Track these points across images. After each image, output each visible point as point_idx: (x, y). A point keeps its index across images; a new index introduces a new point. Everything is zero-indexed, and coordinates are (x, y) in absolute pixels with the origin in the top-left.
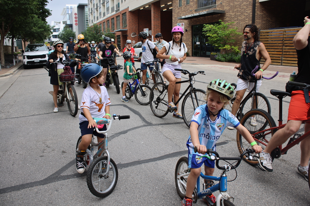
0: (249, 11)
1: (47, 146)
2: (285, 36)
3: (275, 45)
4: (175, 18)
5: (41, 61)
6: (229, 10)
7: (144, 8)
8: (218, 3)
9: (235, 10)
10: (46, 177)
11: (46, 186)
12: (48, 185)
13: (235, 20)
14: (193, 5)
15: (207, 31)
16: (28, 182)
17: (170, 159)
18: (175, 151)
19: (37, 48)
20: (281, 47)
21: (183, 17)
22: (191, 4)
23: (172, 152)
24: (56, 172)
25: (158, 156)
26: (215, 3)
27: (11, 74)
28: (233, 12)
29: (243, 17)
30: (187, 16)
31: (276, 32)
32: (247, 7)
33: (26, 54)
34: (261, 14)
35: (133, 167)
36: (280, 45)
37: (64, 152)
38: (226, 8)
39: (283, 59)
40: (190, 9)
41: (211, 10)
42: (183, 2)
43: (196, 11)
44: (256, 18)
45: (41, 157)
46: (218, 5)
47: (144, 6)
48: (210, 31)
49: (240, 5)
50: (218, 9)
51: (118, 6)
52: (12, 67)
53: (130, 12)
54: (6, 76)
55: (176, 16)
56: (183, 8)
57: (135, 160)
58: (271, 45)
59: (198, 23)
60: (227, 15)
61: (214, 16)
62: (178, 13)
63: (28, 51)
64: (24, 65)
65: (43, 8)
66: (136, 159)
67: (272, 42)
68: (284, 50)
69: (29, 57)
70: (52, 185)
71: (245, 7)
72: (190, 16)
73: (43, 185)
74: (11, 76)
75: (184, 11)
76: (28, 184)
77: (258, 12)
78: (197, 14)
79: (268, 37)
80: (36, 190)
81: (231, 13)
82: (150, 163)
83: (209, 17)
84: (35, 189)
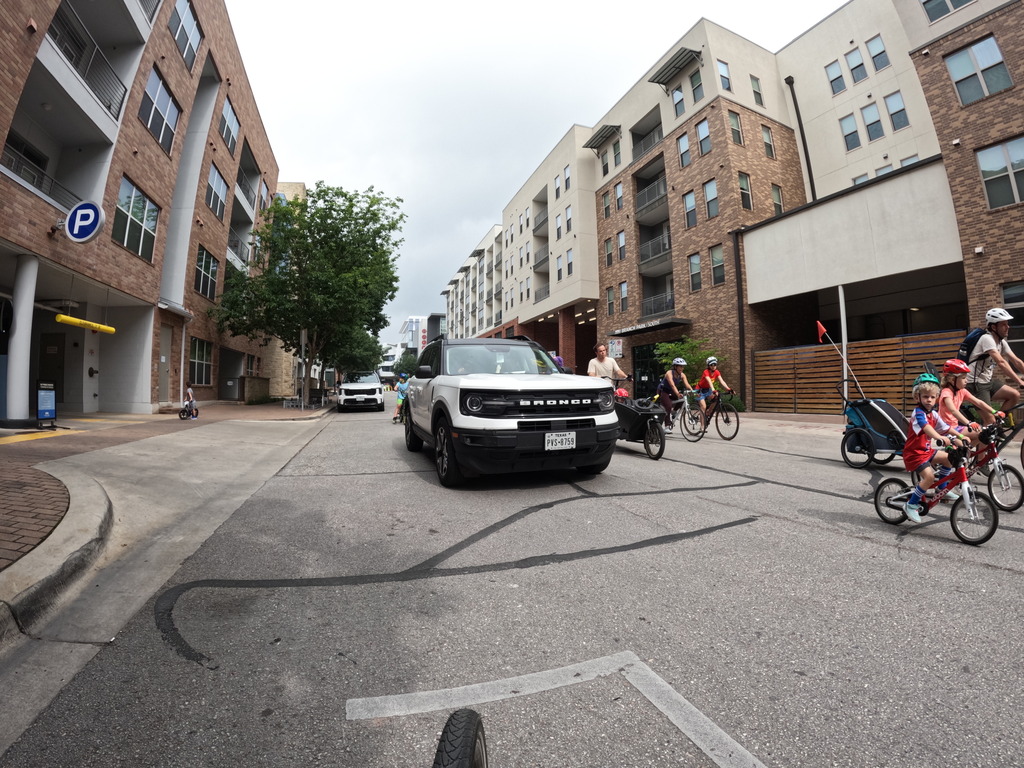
0: (733, 319)
1: (398, 520)
2: (797, 361)
3: (782, 377)
4: (602, 334)
5: (367, 400)
6: (698, 318)
7: (546, 318)
8: (678, 307)
9: (709, 318)
10: (406, 569)
11: (408, 584)
12: (414, 582)
13: (710, 336)
14: (633, 311)
15: (661, 355)
16: (372, 573)
17: (656, 547)
18: (661, 535)
19: (362, 378)
20: (792, 381)
21: (618, 332)
22: (631, 309)
23: (655, 536)
24: (426, 562)
25: (629, 542)
26: (673, 308)
27: (319, 417)
28: (706, 321)
29: (724, 330)
30: (624, 331)
31: (782, 354)
32: (729, 313)
33: (345, 386)
34: (754, 323)
35: (585, 561)
36: (790, 376)
37: (432, 531)
38: (693, 315)
39: (798, 401)
40: (629, 319)
41: (667, 319)
42: (616, 308)
43: (639, 322)
44: (746, 332)
45: (390, 535)
46: (678, 311)
47: (545, 315)
48: (667, 355)
49: (716, 309)
50: (678, 317)
51: (500, 315)
52: (319, 407)
53: (521, 325)
54: (310, 419)
55: (603, 332)
56: (615, 317)
57: (584, 549)
58: (775, 377)
59: (644, 343)
60: (696, 326)
61: (672, 329)
62: (608, 325)
63: (346, 382)
64: (339, 405)
65: (377, 313)
66: (586, 547)
67: (776, 372)
68: (798, 386)
69: (348, 392)
70: (420, 583)
71: (725, 313)
72: (630, 329)
73: (403, 580)
74: (318, 420)
75: (618, 322)
76: (371, 576)
77: (749, 322)
78: (643, 326)
79: (769, 363)
80: (389, 588)
81: (702, 324)
82: (616, 553)
83: (663, 331)
84: (389, 586)
